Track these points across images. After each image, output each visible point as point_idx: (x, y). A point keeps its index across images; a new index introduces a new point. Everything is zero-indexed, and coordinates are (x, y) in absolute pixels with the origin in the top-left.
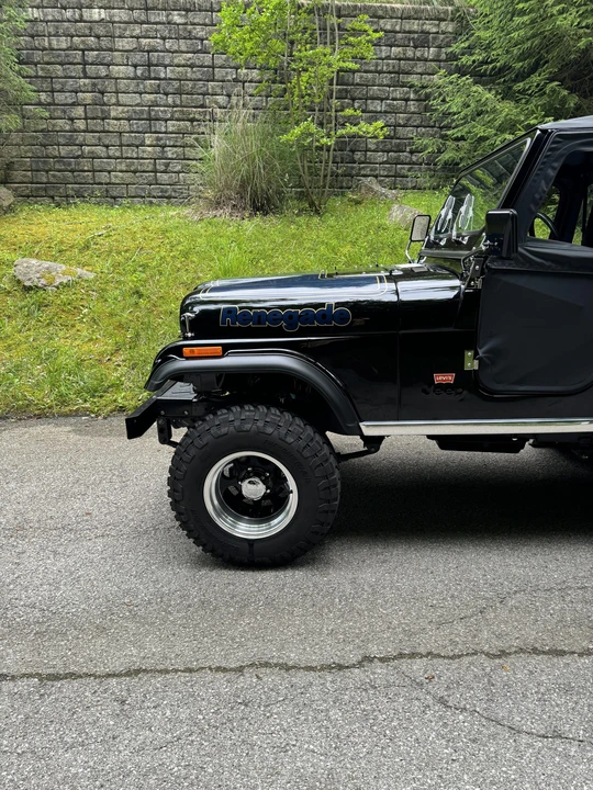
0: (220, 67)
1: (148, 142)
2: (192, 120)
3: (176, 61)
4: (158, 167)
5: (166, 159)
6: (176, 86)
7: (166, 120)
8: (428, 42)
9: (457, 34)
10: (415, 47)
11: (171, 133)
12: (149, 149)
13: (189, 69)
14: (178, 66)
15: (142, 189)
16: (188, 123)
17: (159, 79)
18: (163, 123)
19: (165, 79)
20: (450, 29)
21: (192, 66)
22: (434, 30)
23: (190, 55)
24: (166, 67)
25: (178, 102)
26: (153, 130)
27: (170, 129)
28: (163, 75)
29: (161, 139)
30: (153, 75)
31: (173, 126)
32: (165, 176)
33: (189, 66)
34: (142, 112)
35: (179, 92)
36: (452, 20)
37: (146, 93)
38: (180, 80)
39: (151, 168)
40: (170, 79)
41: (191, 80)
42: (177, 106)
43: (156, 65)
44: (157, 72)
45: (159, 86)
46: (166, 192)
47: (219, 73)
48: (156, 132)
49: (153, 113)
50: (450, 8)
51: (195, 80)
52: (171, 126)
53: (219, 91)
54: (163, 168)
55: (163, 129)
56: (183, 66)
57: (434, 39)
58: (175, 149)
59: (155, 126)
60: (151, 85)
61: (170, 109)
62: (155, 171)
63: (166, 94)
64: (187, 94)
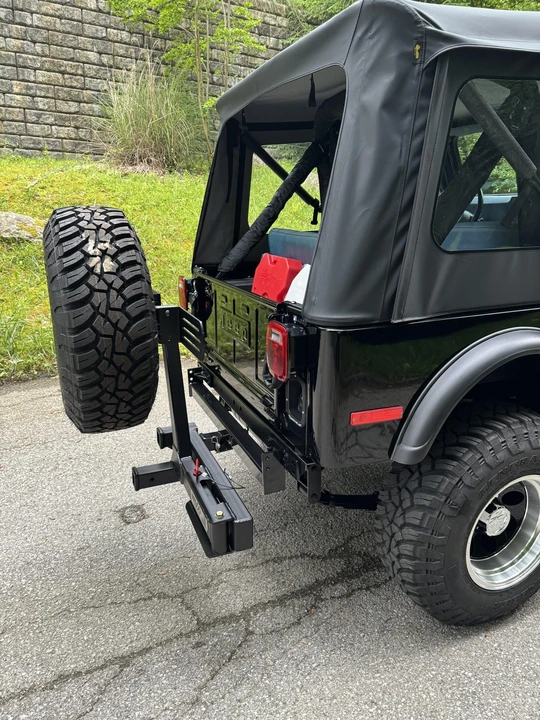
0: (90, 23)
1: (16, 90)
2: (63, 73)
3: (44, 9)
4: (28, 117)
5: (36, 109)
6: (45, 35)
7: (35, 69)
8: (268, 32)
9: (290, 29)
10: (260, 35)
11: (41, 83)
12: (18, 97)
13: (58, 20)
14: (47, 15)
15: (12, 139)
16: (60, 76)
17: (25, 25)
18: (32, 71)
19: (31, 26)
20: (284, 24)
21: (60, 17)
22: (273, 23)
23: (59, 6)
24: (32, 13)
25: (47, 53)
26: (21, 77)
27: (40, 79)
28: (29, 22)
29: (31, 88)
30: (18, 20)
31: (43, 76)
32: (37, 128)
33: (58, 17)
34: (9, 57)
35: (47, 42)
36: (286, 17)
37: (11, 37)
38: (48, 30)
39: (21, 117)
40: (37, 27)
41: (59, 31)
42: (46, 56)
43: (22, 10)
44: (24, 18)
45: (25, 32)
46: (39, 143)
47: (89, 29)
48: (23, 80)
49: (21, 60)
50: (284, 6)
51: (63, 32)
52: (41, 76)
53: (90, 47)
54: (34, 119)
55: (32, 79)
56: (52, 16)
57: (274, 30)
58: (46, 100)
59: (23, 74)
60: (17, 30)
61: (39, 58)
62: (25, 121)
63: (35, 42)
64: (57, 45)
